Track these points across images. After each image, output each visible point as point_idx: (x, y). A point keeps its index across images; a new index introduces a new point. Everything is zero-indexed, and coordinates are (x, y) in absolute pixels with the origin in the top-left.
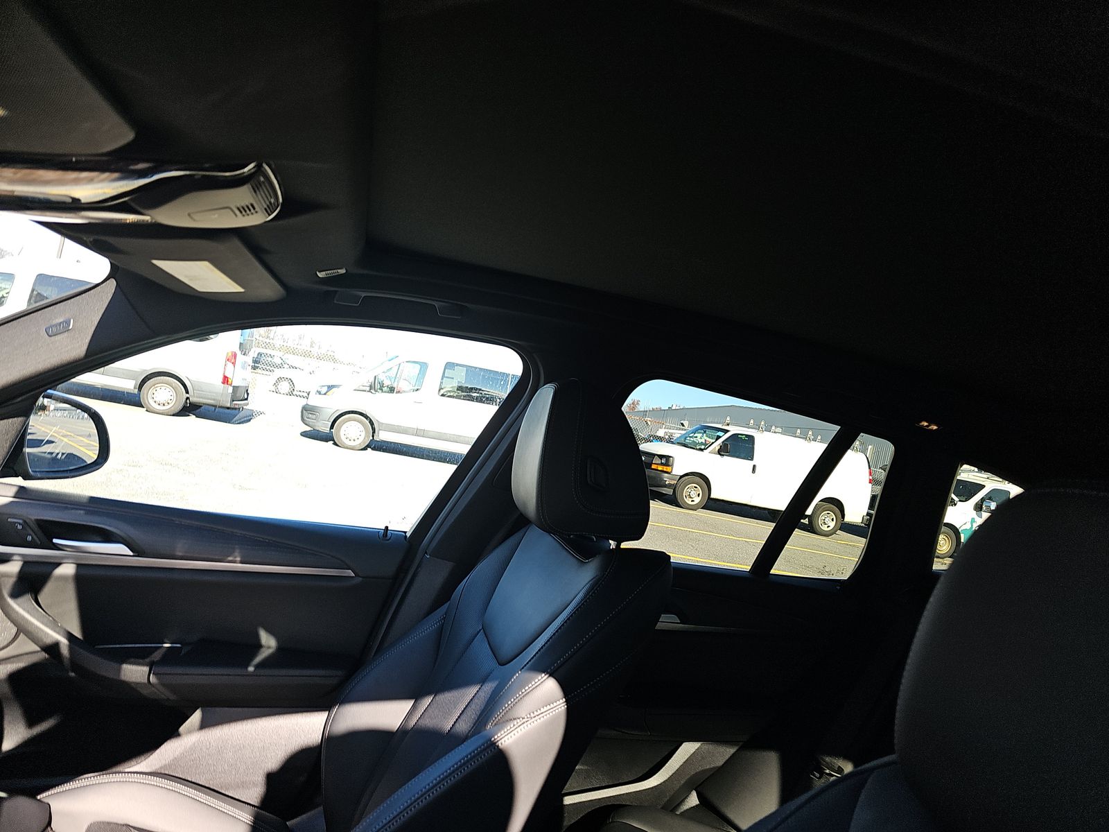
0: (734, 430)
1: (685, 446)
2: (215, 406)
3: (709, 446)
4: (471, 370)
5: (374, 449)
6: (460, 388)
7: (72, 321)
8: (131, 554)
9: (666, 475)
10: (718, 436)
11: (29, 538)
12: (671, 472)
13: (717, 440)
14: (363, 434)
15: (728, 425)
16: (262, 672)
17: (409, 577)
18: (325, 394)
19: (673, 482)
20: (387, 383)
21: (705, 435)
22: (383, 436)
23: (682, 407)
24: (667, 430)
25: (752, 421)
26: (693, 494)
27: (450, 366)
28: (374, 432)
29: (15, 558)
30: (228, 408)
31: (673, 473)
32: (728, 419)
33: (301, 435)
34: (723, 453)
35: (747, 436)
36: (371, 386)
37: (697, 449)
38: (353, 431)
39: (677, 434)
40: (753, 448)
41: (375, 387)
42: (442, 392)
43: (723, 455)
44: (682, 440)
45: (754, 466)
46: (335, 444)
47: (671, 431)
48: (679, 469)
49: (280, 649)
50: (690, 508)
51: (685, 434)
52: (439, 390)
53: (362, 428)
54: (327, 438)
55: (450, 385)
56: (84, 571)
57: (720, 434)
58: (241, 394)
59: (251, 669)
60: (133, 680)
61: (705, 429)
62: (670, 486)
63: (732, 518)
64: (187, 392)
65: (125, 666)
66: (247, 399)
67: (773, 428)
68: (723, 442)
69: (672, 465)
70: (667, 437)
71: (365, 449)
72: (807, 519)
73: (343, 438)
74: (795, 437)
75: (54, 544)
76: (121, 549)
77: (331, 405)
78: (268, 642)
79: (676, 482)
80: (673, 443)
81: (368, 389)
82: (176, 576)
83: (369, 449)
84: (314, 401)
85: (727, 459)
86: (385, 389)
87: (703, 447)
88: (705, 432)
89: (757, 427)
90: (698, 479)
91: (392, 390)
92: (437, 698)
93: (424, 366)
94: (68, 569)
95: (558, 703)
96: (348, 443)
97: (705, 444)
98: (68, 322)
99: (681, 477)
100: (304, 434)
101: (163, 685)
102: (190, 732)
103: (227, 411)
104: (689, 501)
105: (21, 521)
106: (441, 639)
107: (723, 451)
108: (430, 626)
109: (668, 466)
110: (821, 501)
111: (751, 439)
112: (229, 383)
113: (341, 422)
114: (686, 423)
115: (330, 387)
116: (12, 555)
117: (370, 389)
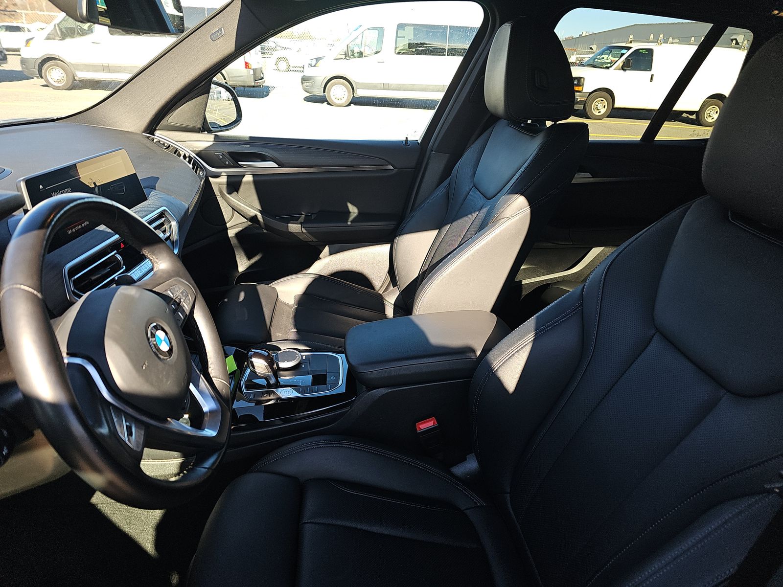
0: (635, 46)
1: (594, 66)
2: (244, 86)
3: (615, 63)
4: (417, 28)
5: (356, 104)
6: (410, 46)
7: (222, 29)
8: (277, 166)
9: (578, 93)
10: (622, 53)
11: (227, 163)
12: (582, 90)
13: (621, 57)
14: (346, 93)
15: (631, 42)
16: (354, 224)
17: (423, 167)
18: (315, 66)
19: (583, 99)
20: (356, 50)
21: (611, 55)
22: (361, 93)
23: (591, 33)
24: (578, 56)
25: (652, 36)
26: (600, 106)
27: (401, 27)
28: (353, 91)
29: (223, 174)
30: (254, 87)
31: (584, 91)
32: (631, 37)
33: (305, 100)
34: (626, 68)
35: (647, 50)
36: (345, 54)
37: (604, 68)
38: (339, 93)
39: (586, 58)
40: (652, 60)
41: (348, 55)
42: (397, 51)
43: (626, 70)
44: (591, 62)
45: (652, 76)
46: (329, 104)
47: (581, 56)
48: (588, 87)
49: (360, 213)
50: (597, 118)
51: (593, 57)
52: (396, 49)
53: (345, 89)
54: (322, 100)
55: (403, 44)
56: (258, 178)
57: (624, 51)
58: (258, 76)
59: (349, 223)
60: (295, 231)
61: (610, 49)
62: (581, 102)
63: (631, 122)
64: (225, 79)
65: (289, 225)
66: (263, 78)
67: (671, 39)
68: (626, 58)
69: (583, 84)
70: (578, 62)
71: (349, 105)
72: (695, 115)
73: (333, 98)
74: (690, 44)
75: (239, 164)
76: (271, 164)
77: (321, 74)
78: (353, 210)
79: (586, 98)
80: (583, 65)
81: (343, 57)
82: (301, 177)
83: (352, 105)
84: (308, 72)
85: (629, 73)
86: (356, 55)
87: (609, 65)
88: (611, 52)
89: (656, 41)
90: (604, 93)
91: (361, 54)
92: (453, 224)
93: (381, 30)
94: (248, 178)
95: (526, 208)
96: (337, 102)
97: (611, 63)
98: (220, 30)
99: (591, 93)
100: (307, 99)
101: (309, 233)
102: (325, 257)
103: (252, 89)
104: (596, 113)
105: (221, 154)
106: (449, 197)
107: (625, 67)
108: (441, 191)
109: (580, 86)
110: (708, 98)
111: (650, 52)
112: (250, 67)
113: (329, 88)
114: (594, 47)
115: (318, 59)
116: (221, 172)
117: (346, 57)
